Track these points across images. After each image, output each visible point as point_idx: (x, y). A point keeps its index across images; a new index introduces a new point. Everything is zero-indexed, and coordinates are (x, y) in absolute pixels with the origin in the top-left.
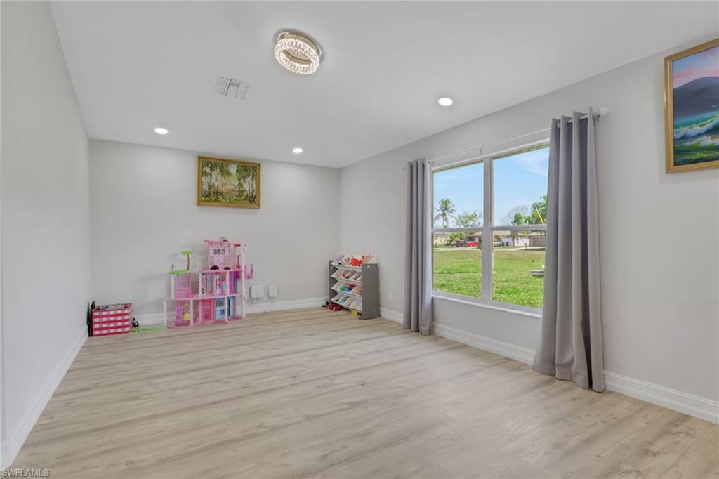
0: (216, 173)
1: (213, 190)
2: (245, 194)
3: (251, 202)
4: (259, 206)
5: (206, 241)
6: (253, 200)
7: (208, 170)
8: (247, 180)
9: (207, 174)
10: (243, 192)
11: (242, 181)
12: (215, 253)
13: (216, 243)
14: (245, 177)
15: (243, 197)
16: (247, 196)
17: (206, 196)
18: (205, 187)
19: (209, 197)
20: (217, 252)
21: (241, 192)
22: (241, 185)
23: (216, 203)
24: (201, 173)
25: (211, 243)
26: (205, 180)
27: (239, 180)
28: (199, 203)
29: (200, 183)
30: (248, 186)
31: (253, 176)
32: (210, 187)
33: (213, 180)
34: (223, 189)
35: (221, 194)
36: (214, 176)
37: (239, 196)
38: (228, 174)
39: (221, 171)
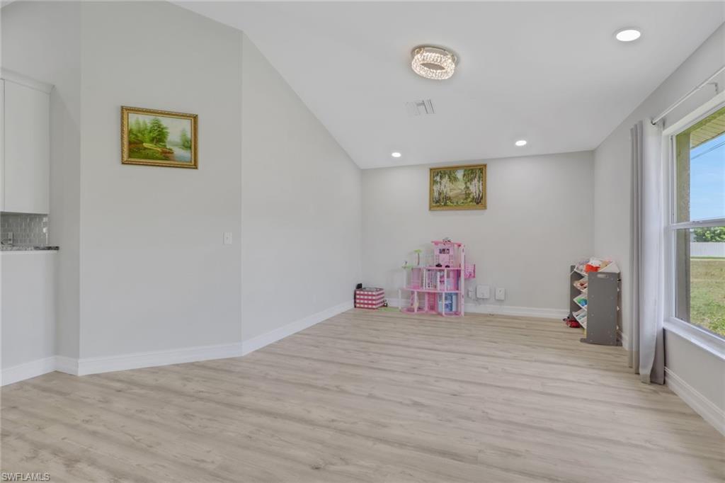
0: (446, 180)
1: (442, 196)
2: (471, 196)
3: (478, 203)
4: (485, 207)
5: (432, 242)
6: (479, 201)
7: (438, 179)
8: (473, 183)
9: (437, 182)
10: (469, 194)
11: (468, 184)
12: (440, 253)
13: (441, 243)
14: (471, 180)
15: (469, 200)
16: (473, 198)
17: (437, 202)
18: (436, 194)
19: (440, 202)
20: (442, 251)
21: (468, 195)
22: (467, 188)
23: (444, 208)
24: (433, 182)
25: (436, 243)
26: (436, 188)
27: (466, 183)
28: (431, 208)
29: (431, 191)
30: (474, 188)
31: (479, 178)
32: (440, 194)
33: (443, 187)
34: (451, 194)
35: (449, 198)
36: (443, 184)
37: (466, 199)
38: (456, 179)
39: (449, 177)
